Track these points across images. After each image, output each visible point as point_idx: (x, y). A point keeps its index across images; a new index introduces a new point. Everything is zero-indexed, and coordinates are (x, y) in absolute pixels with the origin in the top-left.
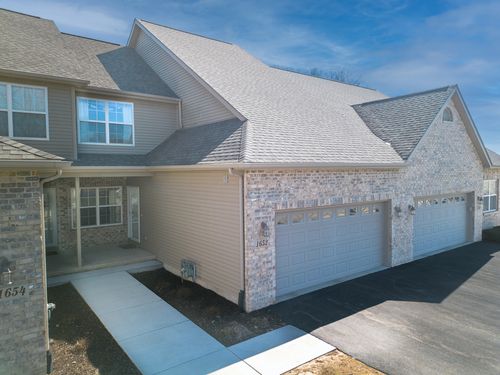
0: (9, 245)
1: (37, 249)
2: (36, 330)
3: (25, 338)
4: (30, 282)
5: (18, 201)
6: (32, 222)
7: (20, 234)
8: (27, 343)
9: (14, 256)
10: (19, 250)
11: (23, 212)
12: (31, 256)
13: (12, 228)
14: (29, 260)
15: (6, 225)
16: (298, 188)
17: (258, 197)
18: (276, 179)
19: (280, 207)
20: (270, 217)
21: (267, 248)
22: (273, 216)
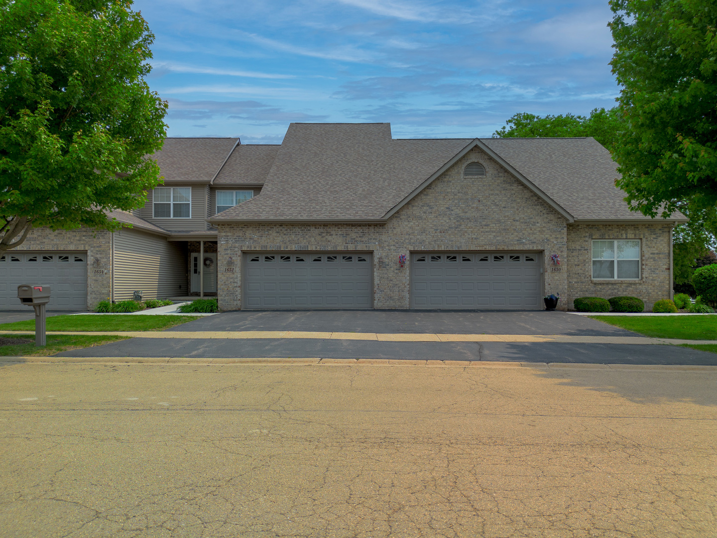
0: (99, 253)
1: (108, 256)
2: (107, 289)
3: (103, 291)
4: (105, 269)
5: (102, 236)
6: (107, 245)
7: (103, 249)
8: (103, 294)
9: (100, 258)
10: (102, 255)
11: (104, 240)
12: (106, 258)
13: (100, 246)
14: (106, 260)
15: (98, 245)
16: (262, 237)
17: (226, 241)
18: (242, 230)
19: (245, 248)
20: (236, 254)
21: (233, 273)
22: (239, 253)
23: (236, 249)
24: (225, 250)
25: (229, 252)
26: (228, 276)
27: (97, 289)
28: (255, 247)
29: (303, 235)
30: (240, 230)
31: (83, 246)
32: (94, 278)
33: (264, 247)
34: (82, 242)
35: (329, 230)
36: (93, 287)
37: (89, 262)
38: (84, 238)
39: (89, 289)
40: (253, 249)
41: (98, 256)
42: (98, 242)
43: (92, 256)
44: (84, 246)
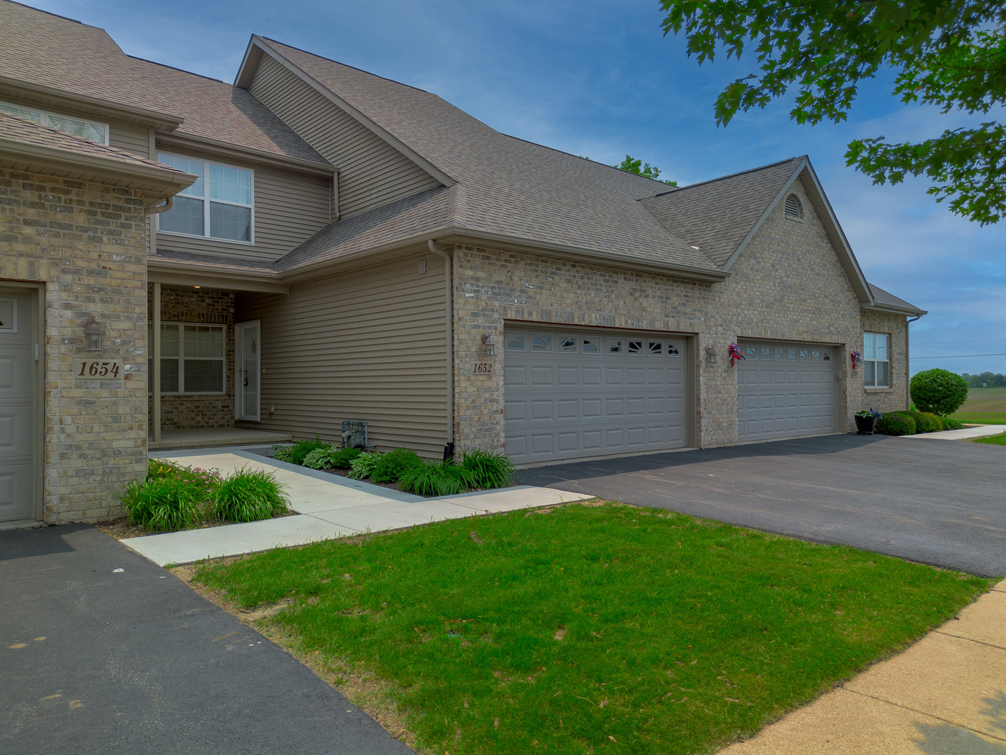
1: (138, 309)
2: (133, 434)
16: (541, 288)
17: (476, 291)
18: (506, 266)
19: (511, 315)
20: (496, 328)
21: (490, 378)
22: (501, 326)
23: (496, 315)
24: (474, 315)
25: (481, 320)
26: (479, 384)
27: (91, 437)
28: (530, 314)
29: (607, 292)
30: (502, 266)
31: (23, 262)
32: (77, 393)
33: (546, 314)
34: (21, 247)
35: (644, 285)
36: (70, 429)
37: (52, 332)
38: (28, 230)
39: (54, 438)
40: (526, 318)
41: (95, 308)
42: (95, 255)
43: (67, 306)
44: (31, 265)
